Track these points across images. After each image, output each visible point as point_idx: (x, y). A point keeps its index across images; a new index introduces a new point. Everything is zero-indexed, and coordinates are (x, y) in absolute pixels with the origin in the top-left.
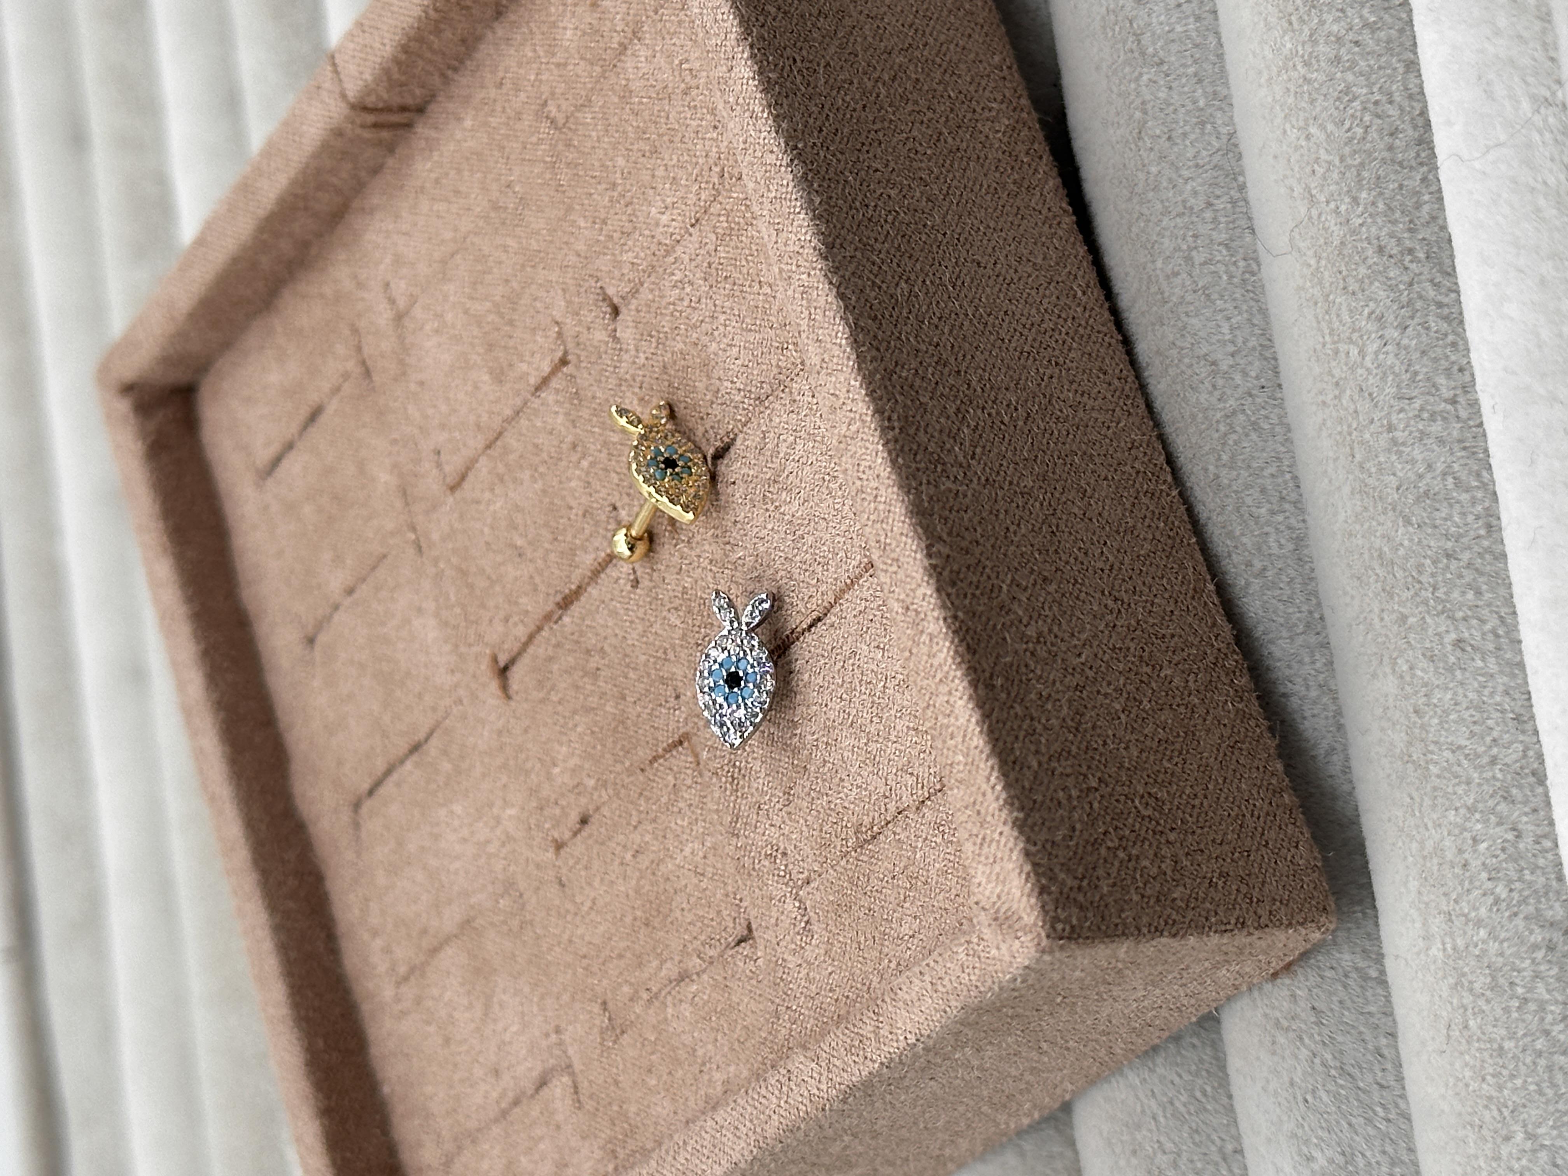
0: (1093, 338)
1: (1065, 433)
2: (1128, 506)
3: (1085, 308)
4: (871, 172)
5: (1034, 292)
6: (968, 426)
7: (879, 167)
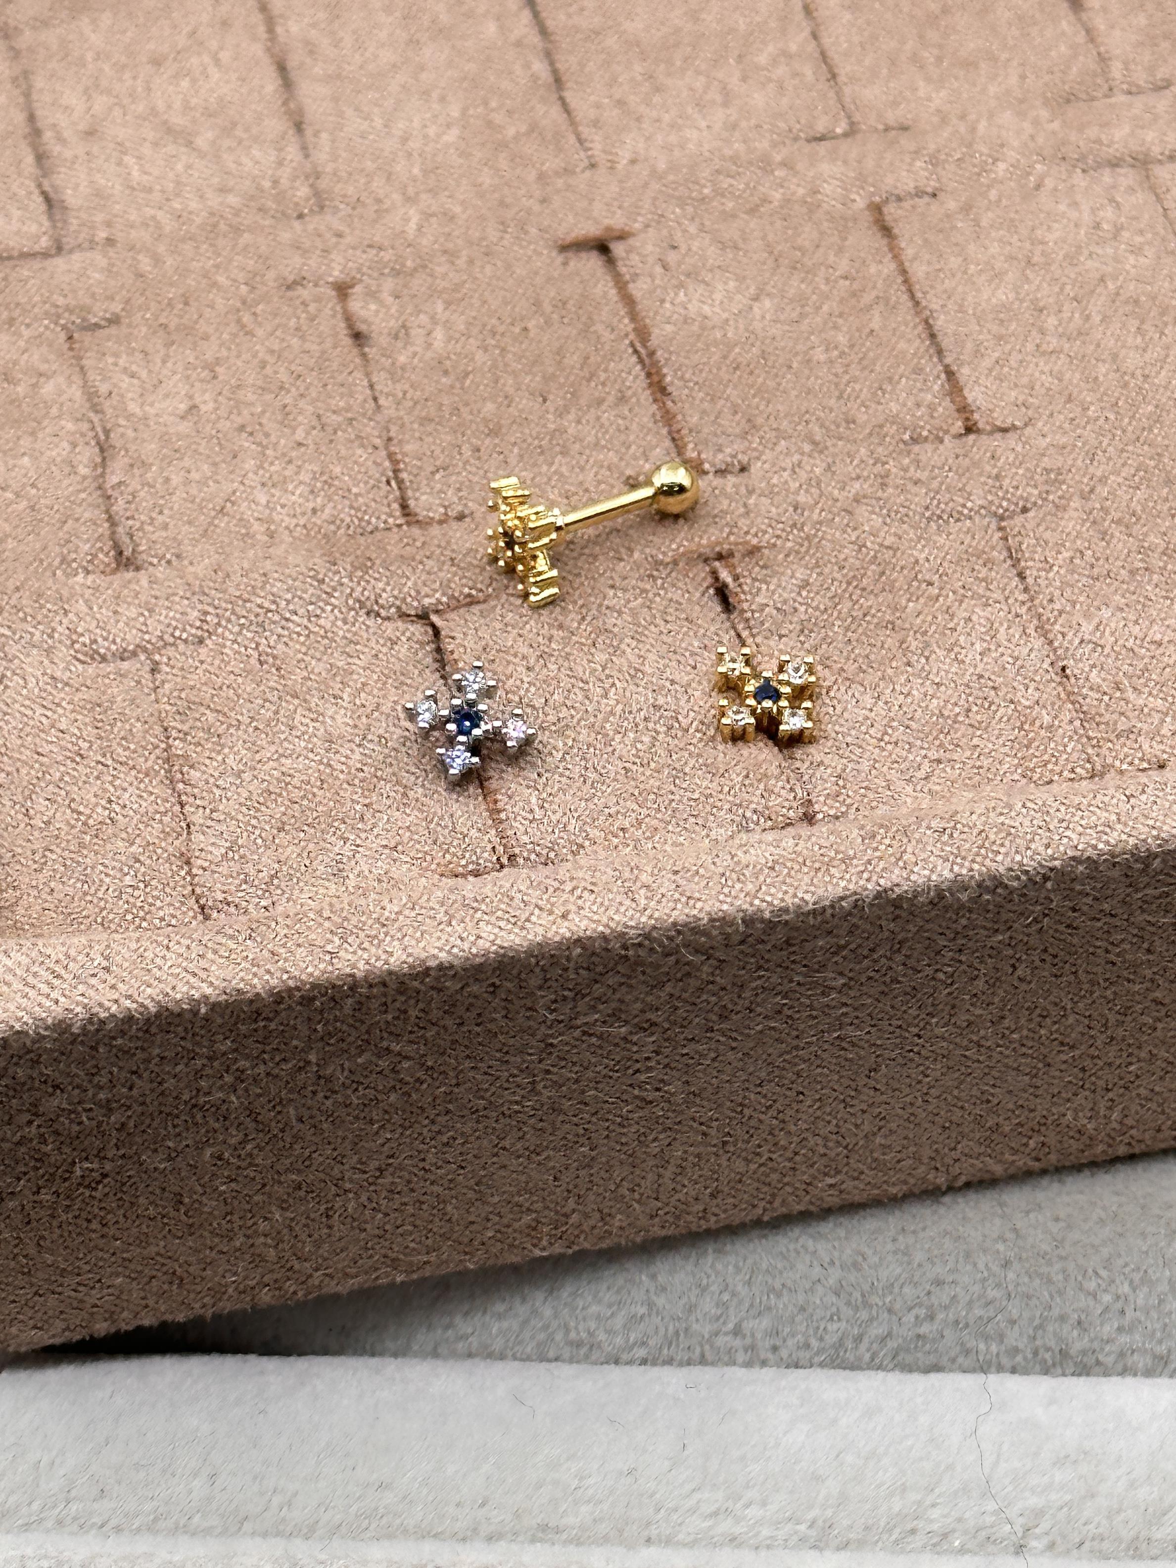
0: (765, 1189)
1: (624, 1140)
2: (516, 1199)
3: (808, 1184)
4: (1013, 961)
5: (831, 1128)
6: (631, 1033)
7: (1019, 972)
